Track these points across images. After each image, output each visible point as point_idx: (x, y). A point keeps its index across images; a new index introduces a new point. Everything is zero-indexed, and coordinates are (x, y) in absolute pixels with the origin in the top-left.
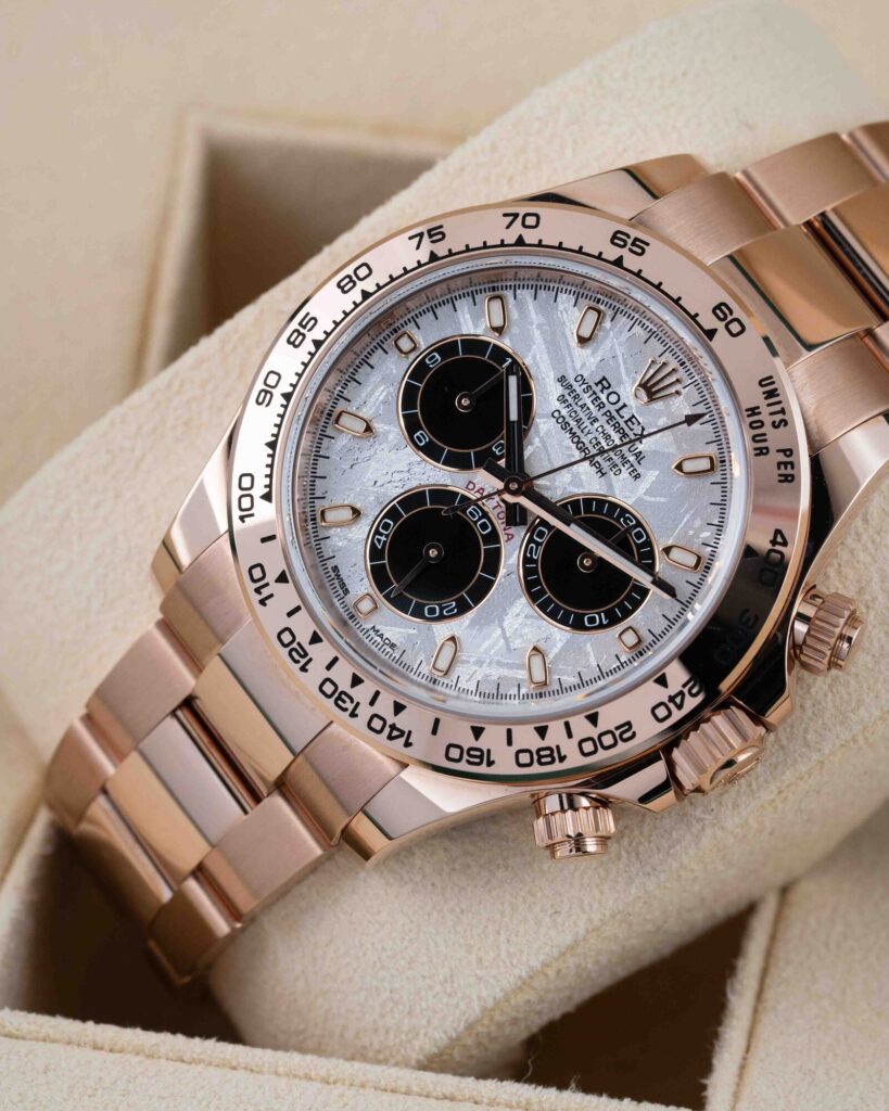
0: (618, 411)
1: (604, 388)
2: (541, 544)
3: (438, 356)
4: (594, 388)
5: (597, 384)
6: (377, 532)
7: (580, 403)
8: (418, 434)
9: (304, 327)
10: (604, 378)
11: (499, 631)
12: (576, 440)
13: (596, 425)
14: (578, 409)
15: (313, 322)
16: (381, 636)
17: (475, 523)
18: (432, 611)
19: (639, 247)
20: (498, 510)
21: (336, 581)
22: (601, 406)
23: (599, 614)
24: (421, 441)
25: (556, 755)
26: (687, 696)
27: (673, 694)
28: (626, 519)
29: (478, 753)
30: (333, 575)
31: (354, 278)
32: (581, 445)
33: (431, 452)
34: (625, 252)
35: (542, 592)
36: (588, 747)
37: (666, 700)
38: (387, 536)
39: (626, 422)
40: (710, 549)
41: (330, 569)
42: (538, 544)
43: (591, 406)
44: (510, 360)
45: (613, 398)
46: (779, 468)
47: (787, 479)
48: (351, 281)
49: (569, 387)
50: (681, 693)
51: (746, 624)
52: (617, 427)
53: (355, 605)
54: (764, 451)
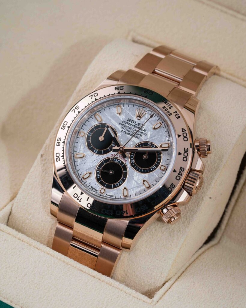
0: (135, 124)
1: (129, 121)
3: (90, 133)
4: (127, 122)
5: (127, 121)
6: (97, 175)
7: (126, 126)
8: (95, 151)
9: (59, 141)
10: (128, 119)
11: (134, 181)
12: (129, 134)
13: (132, 129)
14: (126, 128)
15: (60, 139)
16: (109, 195)
17: (117, 162)
18: (117, 185)
19: (122, 88)
20: (120, 157)
21: (93, 190)
22: (131, 125)
23: (153, 166)
26: (182, 172)
27: (178, 173)
28: (149, 145)
30: (92, 189)
31: (64, 125)
32: (131, 135)
33: (100, 153)
34: (119, 90)
35: (139, 169)
37: (178, 175)
38: (99, 175)
40: (170, 141)
41: (91, 188)
42: (133, 159)
43: (129, 126)
44: (106, 126)
45: (132, 122)
46: (176, 116)
47: (179, 117)
48: (64, 126)
49: (122, 124)
50: (180, 172)
51: (186, 151)
52: (136, 127)
53: (100, 192)
54: (170, 114)
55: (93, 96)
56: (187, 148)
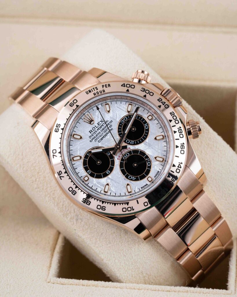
0: (97, 128)
2: (130, 141)
3: (88, 171)
4: (92, 134)
5: (91, 133)
6: (132, 179)
8: (107, 173)
9: (85, 201)
10: (89, 132)
12: (105, 136)
13: (100, 132)
14: (97, 137)
15: (84, 199)
16: (156, 175)
17: (127, 157)
18: (149, 164)
19: (58, 126)
21: (145, 187)
22: (96, 132)
23: (145, 126)
24: (109, 172)
25: (180, 129)
26: (162, 101)
27: (162, 104)
28: (122, 122)
29: (182, 146)
30: (143, 188)
32: (106, 135)
33: (111, 170)
34: (60, 129)
35: (141, 139)
36: (177, 122)
37: (164, 106)
38: (132, 177)
39: (99, 125)
40: (127, 103)
41: (142, 189)
43: (96, 134)
44: (87, 154)
45: (94, 129)
46: (107, 87)
47: (109, 85)
48: (73, 192)
49: (92, 139)
50: (162, 102)
51: (144, 90)
52: (101, 127)
53: (150, 182)
54: (104, 91)
55: (54, 154)
56: (142, 88)
